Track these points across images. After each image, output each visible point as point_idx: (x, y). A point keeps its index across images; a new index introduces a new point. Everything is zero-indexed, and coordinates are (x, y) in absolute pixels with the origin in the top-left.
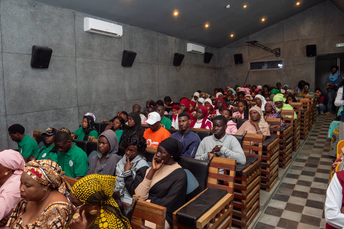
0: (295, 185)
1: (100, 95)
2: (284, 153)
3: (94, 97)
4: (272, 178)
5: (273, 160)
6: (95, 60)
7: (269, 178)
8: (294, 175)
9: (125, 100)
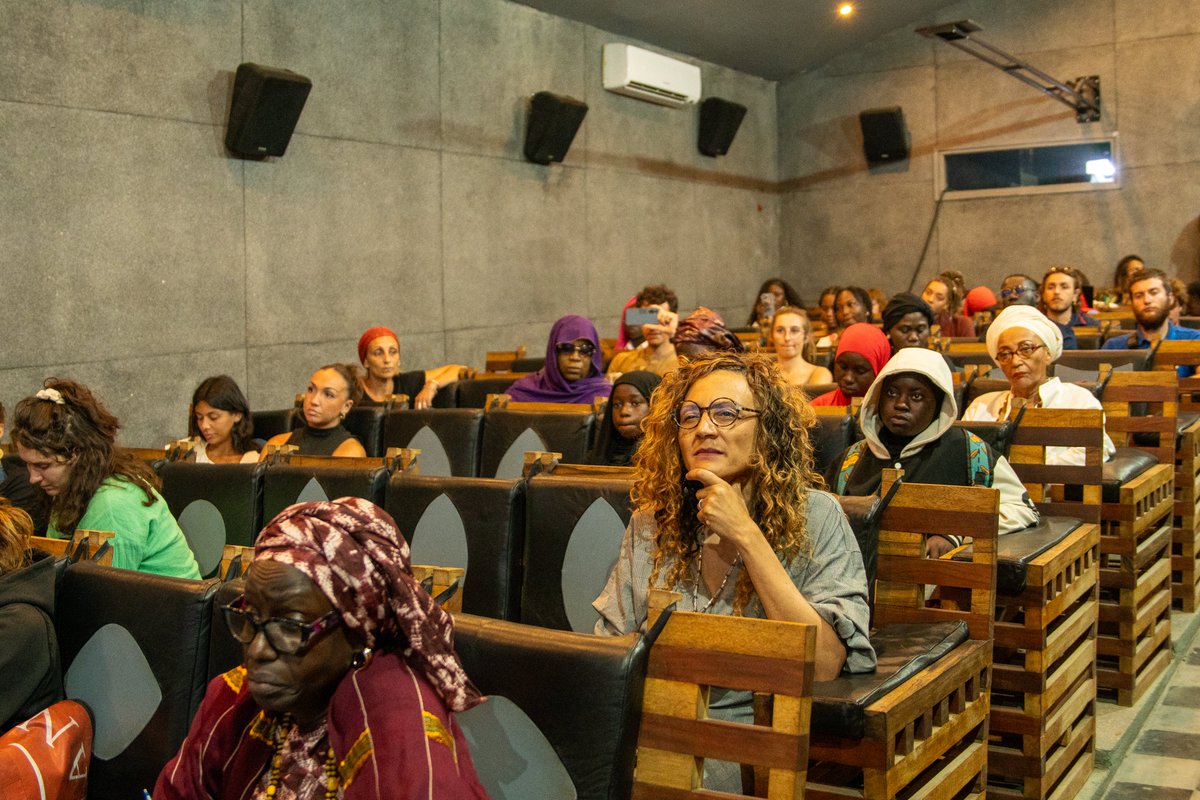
0: (1190, 792)
1: (97, 310)
2: (1128, 616)
3: (60, 320)
4: (1060, 753)
5: (1060, 649)
6: (74, 111)
7: (1043, 755)
8: (1185, 736)
9: (247, 341)
